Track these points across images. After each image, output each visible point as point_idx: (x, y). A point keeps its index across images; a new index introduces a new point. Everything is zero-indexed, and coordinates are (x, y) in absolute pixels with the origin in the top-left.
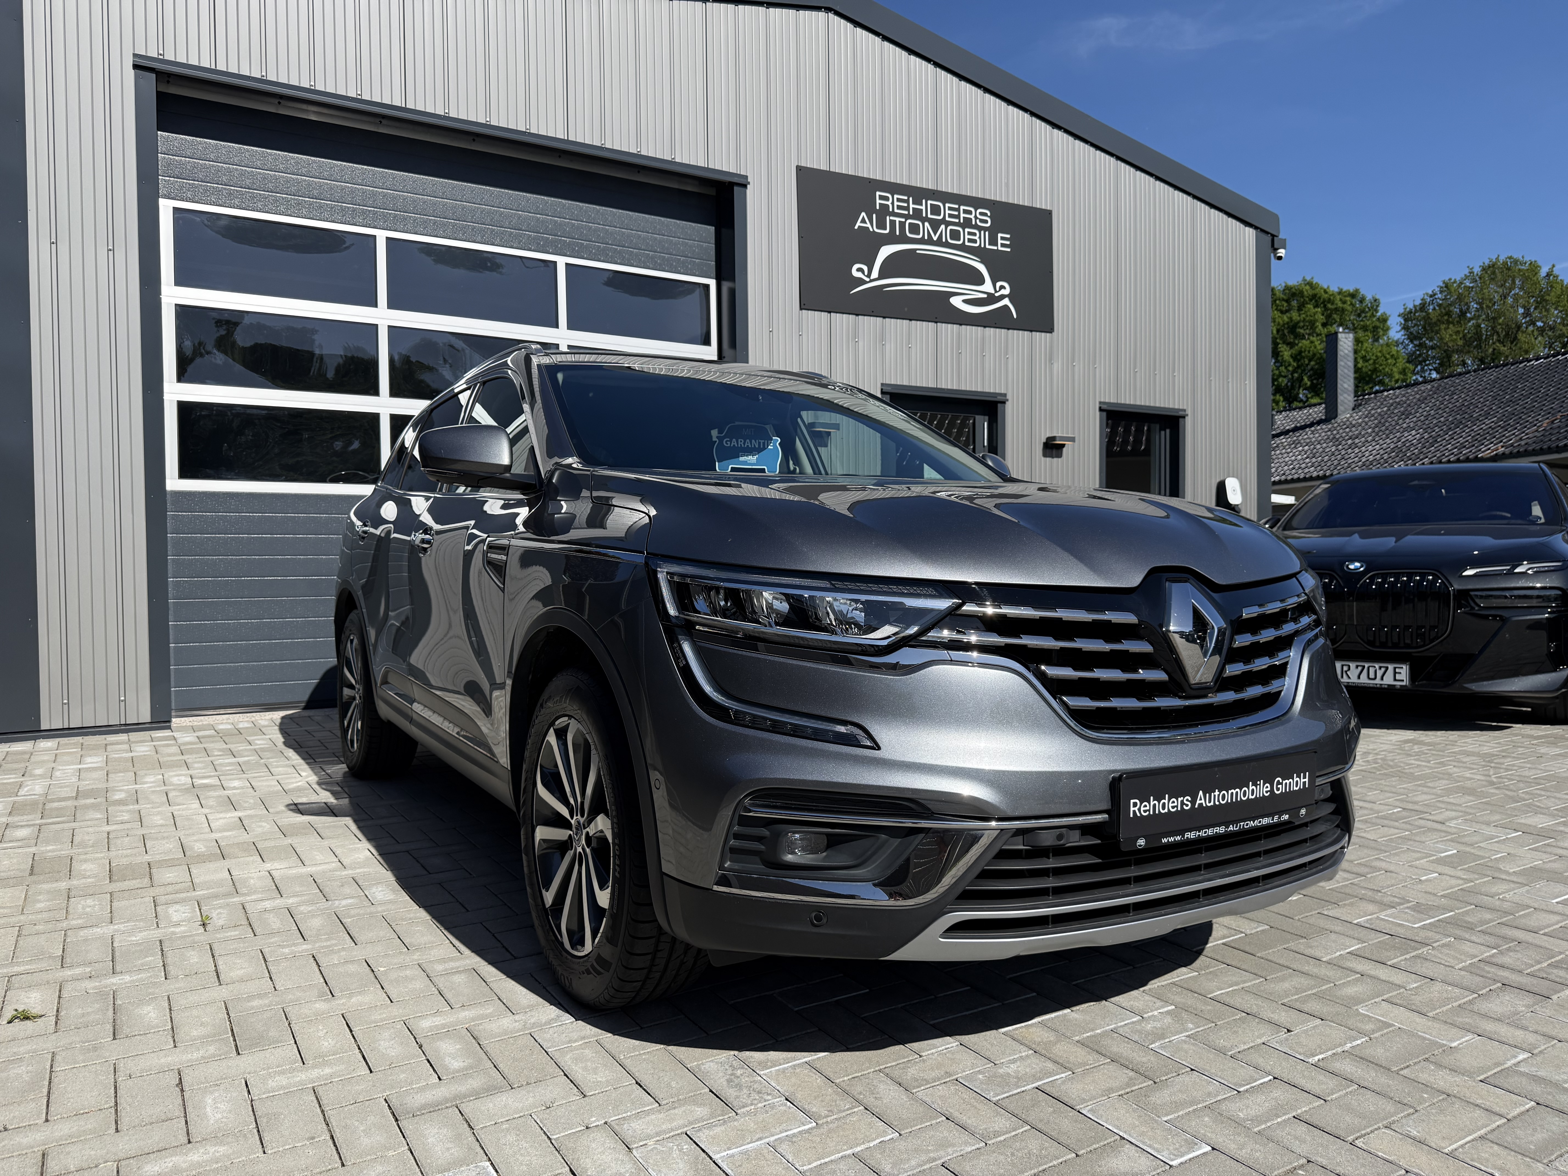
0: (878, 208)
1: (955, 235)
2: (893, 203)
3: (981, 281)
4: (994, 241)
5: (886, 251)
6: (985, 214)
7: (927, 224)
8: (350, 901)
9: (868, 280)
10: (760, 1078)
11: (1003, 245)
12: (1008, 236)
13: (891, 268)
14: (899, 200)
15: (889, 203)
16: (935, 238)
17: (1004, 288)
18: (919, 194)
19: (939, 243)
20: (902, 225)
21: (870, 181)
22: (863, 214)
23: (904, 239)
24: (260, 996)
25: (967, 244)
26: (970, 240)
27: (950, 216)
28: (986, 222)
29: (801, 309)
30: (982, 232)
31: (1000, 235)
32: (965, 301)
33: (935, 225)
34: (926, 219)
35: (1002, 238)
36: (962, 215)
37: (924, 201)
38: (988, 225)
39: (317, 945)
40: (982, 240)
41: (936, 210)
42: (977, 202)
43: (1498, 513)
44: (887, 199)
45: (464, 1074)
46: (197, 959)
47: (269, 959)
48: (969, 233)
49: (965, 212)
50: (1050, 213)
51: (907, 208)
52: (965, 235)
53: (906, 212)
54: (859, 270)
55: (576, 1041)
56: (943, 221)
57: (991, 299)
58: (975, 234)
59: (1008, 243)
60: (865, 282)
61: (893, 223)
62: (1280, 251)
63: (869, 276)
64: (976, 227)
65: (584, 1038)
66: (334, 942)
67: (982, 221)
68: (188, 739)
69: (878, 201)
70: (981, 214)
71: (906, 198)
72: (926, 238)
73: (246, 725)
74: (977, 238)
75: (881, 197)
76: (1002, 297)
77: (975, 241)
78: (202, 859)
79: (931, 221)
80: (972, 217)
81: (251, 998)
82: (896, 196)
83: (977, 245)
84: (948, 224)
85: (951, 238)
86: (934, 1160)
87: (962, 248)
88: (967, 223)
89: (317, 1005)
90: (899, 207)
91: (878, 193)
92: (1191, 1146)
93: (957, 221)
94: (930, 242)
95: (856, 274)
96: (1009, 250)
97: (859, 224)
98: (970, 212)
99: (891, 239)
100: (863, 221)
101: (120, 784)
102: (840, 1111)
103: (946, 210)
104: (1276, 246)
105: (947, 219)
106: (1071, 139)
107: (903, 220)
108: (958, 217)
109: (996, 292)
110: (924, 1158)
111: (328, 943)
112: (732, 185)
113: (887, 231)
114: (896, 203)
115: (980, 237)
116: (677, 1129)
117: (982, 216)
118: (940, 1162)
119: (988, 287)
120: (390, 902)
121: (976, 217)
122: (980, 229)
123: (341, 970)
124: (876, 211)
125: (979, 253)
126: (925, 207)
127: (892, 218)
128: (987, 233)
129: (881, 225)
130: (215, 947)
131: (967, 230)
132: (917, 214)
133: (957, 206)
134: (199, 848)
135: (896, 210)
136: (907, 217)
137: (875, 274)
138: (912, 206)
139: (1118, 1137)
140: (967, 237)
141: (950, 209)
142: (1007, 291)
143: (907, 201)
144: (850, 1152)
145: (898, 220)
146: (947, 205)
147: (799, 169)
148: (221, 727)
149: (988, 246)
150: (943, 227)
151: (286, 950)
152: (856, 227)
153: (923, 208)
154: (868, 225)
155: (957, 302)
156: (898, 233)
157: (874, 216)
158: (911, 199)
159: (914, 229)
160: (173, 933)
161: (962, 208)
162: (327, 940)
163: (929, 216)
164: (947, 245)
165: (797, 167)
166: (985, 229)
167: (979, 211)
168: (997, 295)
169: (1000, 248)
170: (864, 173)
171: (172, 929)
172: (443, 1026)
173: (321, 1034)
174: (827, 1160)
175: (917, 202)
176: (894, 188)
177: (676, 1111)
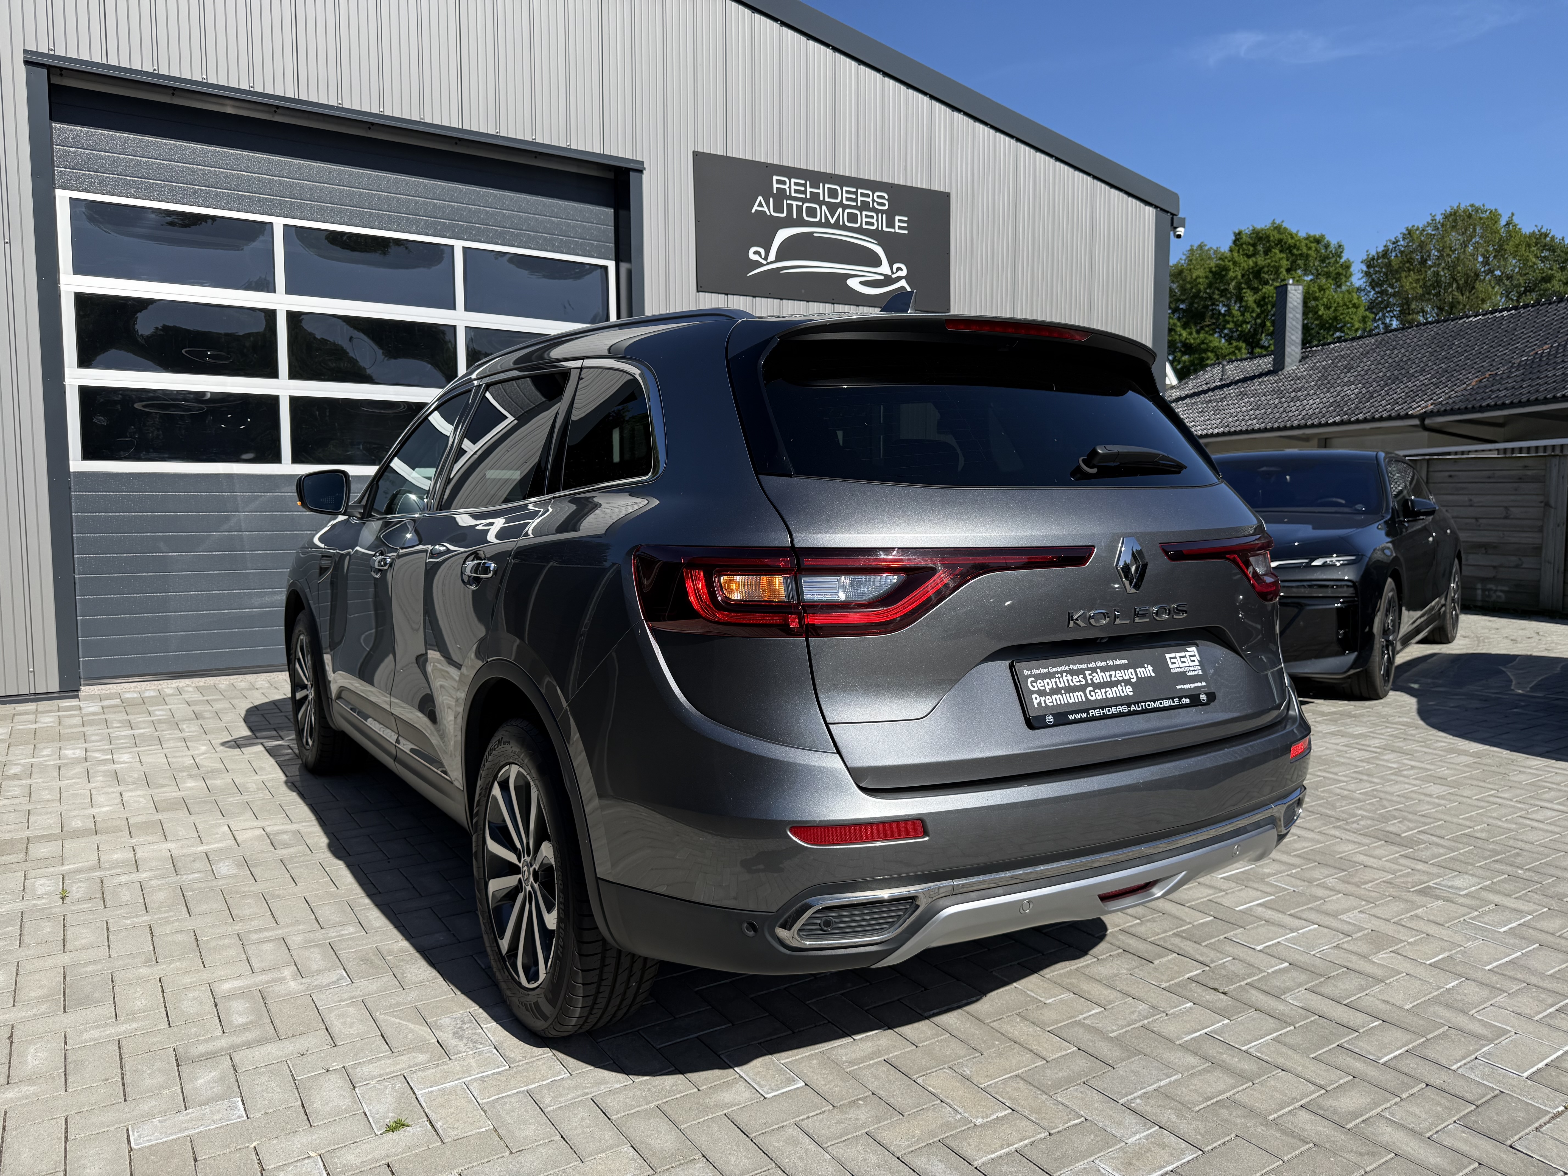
0: (775, 191)
1: (852, 218)
2: (790, 187)
3: (877, 263)
4: (890, 224)
5: (783, 234)
6: (883, 197)
7: (824, 207)
8: (196, 875)
9: (765, 262)
10: (481, 1031)
11: (900, 228)
12: (906, 219)
13: (788, 250)
14: (796, 184)
15: (786, 187)
16: (832, 221)
17: (901, 269)
18: (816, 178)
19: (836, 226)
20: (799, 208)
21: (767, 165)
22: (760, 198)
23: (801, 223)
24: (95, 962)
25: (864, 226)
26: (867, 223)
27: (848, 199)
28: (884, 205)
29: (698, 291)
30: (880, 215)
31: (897, 218)
32: (862, 283)
33: (833, 208)
34: (824, 202)
35: (900, 221)
36: (860, 198)
37: (821, 185)
38: (886, 208)
39: (156, 917)
40: (879, 223)
41: (833, 193)
42: (874, 186)
43: (1335, 499)
44: (784, 183)
45: (245, 1028)
46: (49, 929)
47: (111, 929)
48: (867, 216)
49: (863, 195)
50: (948, 195)
51: (805, 192)
52: (863, 219)
53: (803, 196)
54: (756, 253)
55: (345, 1000)
56: (841, 205)
57: (888, 280)
58: (872, 217)
59: (906, 225)
60: (763, 265)
61: (790, 207)
62: (1179, 229)
63: (766, 258)
64: (874, 210)
65: (352, 998)
66: (171, 914)
67: (879, 204)
68: (92, 709)
69: (775, 185)
70: (878, 197)
71: (803, 182)
72: (823, 221)
73: (152, 694)
74: (874, 221)
75: (778, 182)
76: (899, 279)
77: (872, 224)
78: (77, 834)
79: (829, 205)
80: (870, 200)
81: (88, 963)
82: (793, 180)
83: (874, 227)
84: (845, 207)
85: (848, 222)
86: (587, 1094)
87: (860, 231)
88: (865, 206)
89: (141, 970)
90: (796, 191)
91: (775, 178)
92: (790, 1081)
93: (854, 204)
94: (827, 224)
95: (752, 256)
96: (906, 232)
97: (755, 208)
98: (867, 196)
99: (788, 222)
100: (761, 205)
101: (19, 758)
102: (533, 1057)
103: (844, 194)
104: (1175, 225)
105: (845, 202)
106: (970, 121)
107: (800, 204)
108: (856, 200)
109: (893, 273)
110: (580, 1092)
111: (166, 915)
112: (628, 170)
113: (784, 215)
114: (793, 187)
115: (877, 221)
116: (398, 1071)
117: (880, 200)
118: (590, 1096)
119: (885, 268)
120: (232, 876)
121: (873, 200)
122: (877, 211)
123: (170, 939)
124: (773, 196)
125: (877, 235)
126: (822, 190)
127: (789, 202)
128: (884, 216)
129: (778, 208)
130: (68, 918)
131: (864, 213)
132: (815, 198)
133: (854, 190)
134: (77, 824)
135: (793, 194)
136: (804, 201)
137: (772, 256)
138: (809, 190)
139: (737, 1076)
140: (864, 220)
141: (847, 192)
142: (904, 273)
143: (805, 185)
144: (525, 1088)
145: (795, 203)
146: (845, 189)
147: (696, 154)
148: (128, 696)
149: (885, 229)
150: (840, 210)
151: (128, 922)
152: (753, 211)
153: (821, 191)
154: (765, 209)
155: (853, 283)
156: (795, 217)
157: (771, 200)
158: (808, 183)
159: (812, 212)
160: (35, 905)
161: (860, 191)
162: (165, 912)
163: (827, 199)
164: (844, 228)
165: (694, 152)
166: (882, 212)
167: (877, 194)
168: (894, 276)
169: (897, 231)
170: (761, 157)
171: (35, 902)
172: (240, 988)
173: (137, 995)
174: (504, 1095)
175: (815, 185)
176: (791, 172)
177: (402, 1057)
